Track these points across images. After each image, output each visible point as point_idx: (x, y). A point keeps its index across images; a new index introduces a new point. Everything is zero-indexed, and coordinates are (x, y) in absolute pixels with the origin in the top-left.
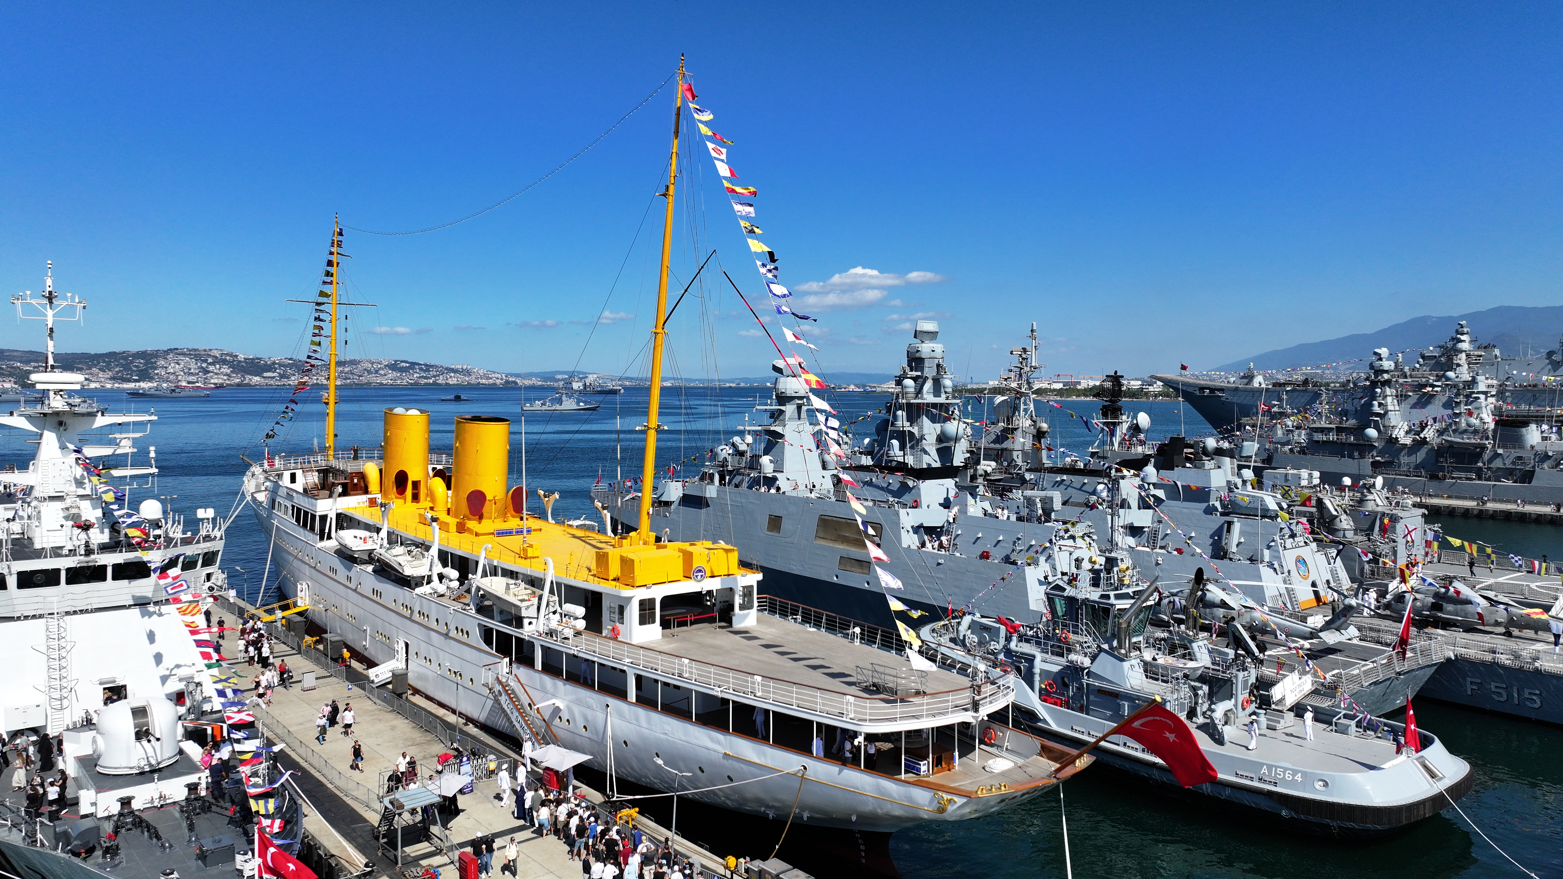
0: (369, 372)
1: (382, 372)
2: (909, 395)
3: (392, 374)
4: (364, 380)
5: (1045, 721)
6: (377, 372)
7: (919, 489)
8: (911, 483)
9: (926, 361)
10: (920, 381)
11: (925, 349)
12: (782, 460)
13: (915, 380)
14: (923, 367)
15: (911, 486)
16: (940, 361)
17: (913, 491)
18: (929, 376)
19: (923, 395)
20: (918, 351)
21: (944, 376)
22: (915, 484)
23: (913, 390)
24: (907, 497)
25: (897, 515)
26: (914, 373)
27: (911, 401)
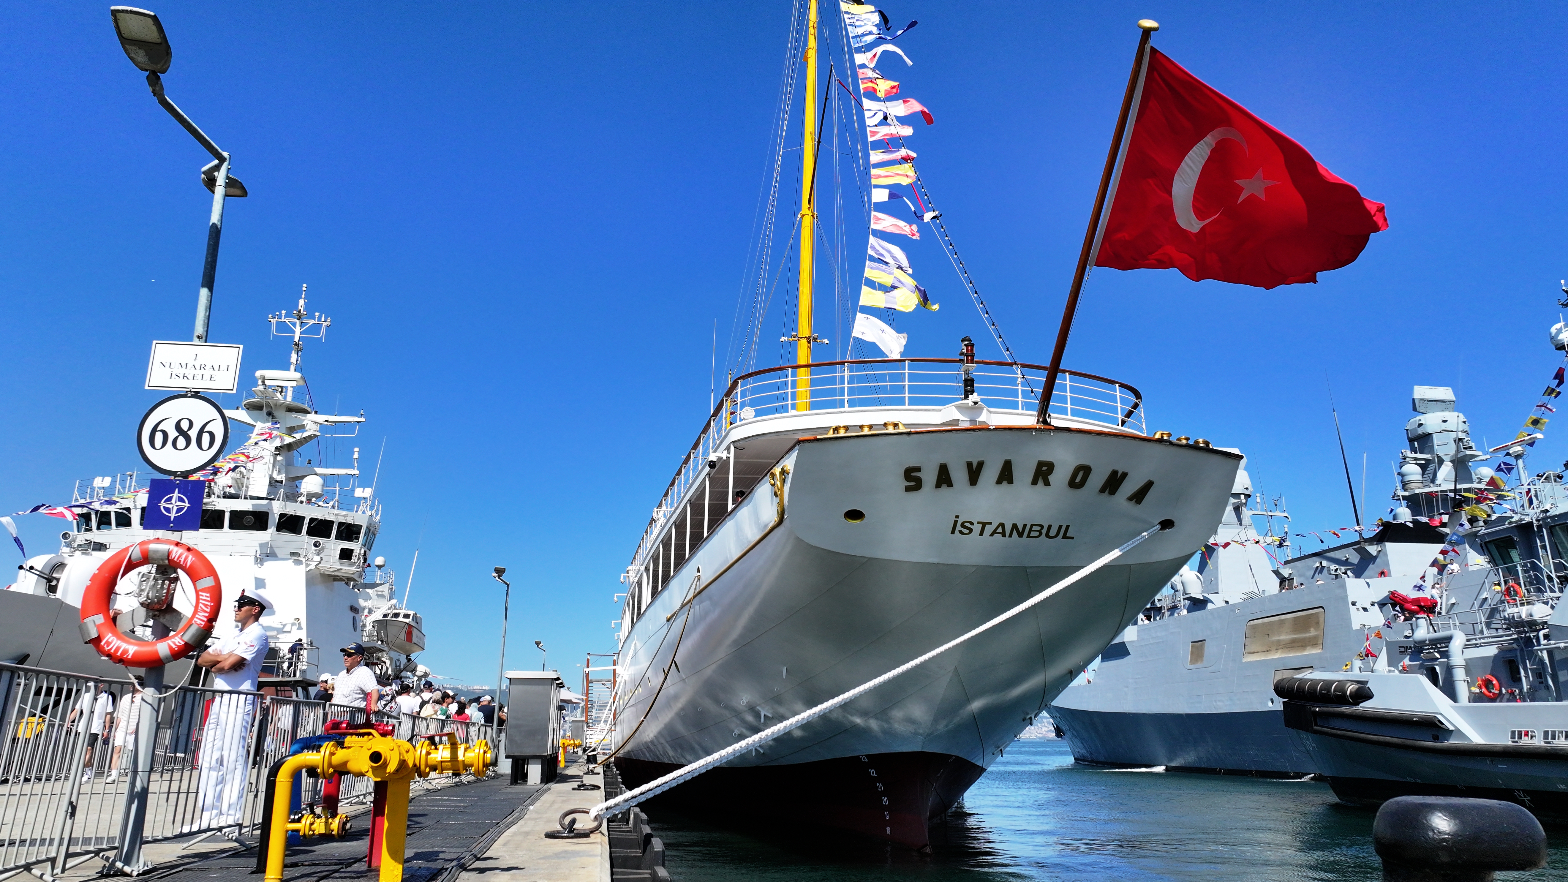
2: (1413, 485)
5: (1457, 732)
7: (1386, 554)
8: (1373, 549)
9: (1434, 435)
10: (1431, 468)
11: (1431, 421)
12: (1217, 578)
13: (1424, 467)
14: (1433, 446)
15: (1374, 554)
16: (1461, 435)
17: (1378, 560)
18: (1444, 457)
19: (1438, 482)
20: (1420, 425)
21: (1468, 452)
22: (1379, 549)
23: (1420, 477)
24: (1372, 569)
25: (1343, 586)
26: (1418, 456)
27: (1417, 491)
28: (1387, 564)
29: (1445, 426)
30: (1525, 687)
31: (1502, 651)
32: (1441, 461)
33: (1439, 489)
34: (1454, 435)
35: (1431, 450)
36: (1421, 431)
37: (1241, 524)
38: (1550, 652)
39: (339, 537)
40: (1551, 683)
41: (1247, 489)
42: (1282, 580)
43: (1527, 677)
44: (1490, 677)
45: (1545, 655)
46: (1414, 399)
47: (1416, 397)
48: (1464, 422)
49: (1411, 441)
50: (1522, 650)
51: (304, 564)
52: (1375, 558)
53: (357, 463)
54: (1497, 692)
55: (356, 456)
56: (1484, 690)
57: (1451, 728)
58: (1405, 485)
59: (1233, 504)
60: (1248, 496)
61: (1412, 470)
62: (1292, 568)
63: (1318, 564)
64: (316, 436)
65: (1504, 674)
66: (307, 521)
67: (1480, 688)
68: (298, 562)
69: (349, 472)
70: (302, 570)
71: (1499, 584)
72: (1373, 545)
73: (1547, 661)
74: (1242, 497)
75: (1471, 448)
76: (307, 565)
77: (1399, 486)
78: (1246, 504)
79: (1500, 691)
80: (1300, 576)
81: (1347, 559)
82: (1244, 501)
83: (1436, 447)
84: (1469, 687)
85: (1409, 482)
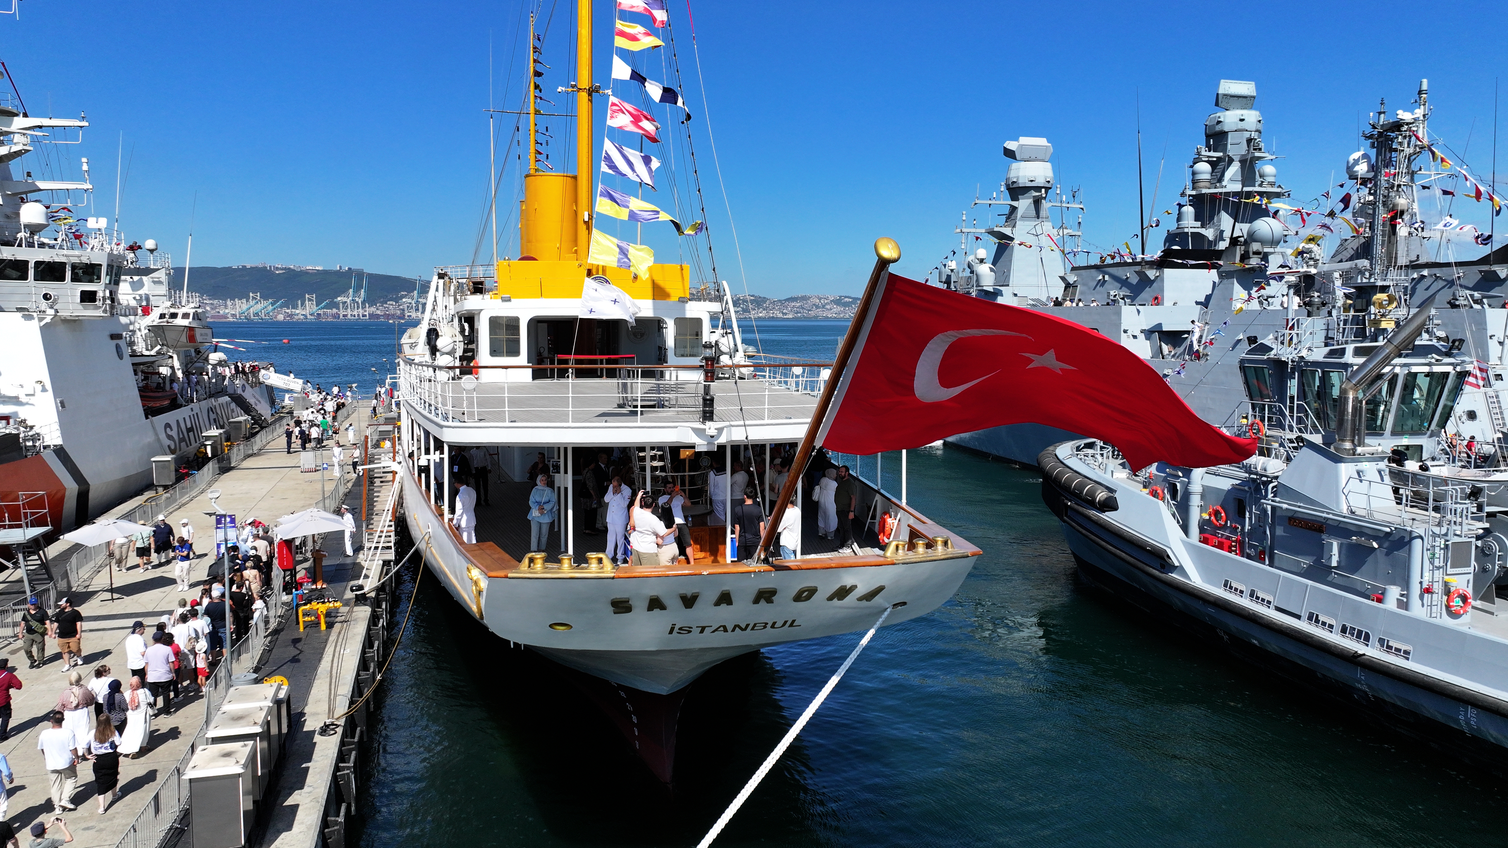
0: (817, 307)
1: (828, 307)
2: (1202, 184)
3: (837, 309)
4: (812, 313)
5: (1181, 570)
6: (824, 307)
7: (1162, 280)
8: (1152, 274)
9: (1230, 135)
10: (1221, 166)
11: (1230, 118)
12: (1009, 271)
13: (1214, 164)
14: (1226, 144)
15: (1152, 278)
16: (1254, 135)
17: (1155, 284)
18: (1234, 157)
19: (1224, 183)
20: (1219, 122)
21: (1257, 154)
22: (1158, 274)
23: (1208, 176)
24: (1147, 294)
25: (1119, 314)
26: (1212, 154)
27: (1204, 191)
28: (1162, 290)
29: (1241, 125)
30: (1247, 527)
31: (1234, 488)
32: (1231, 161)
33: (1224, 190)
34: (1247, 135)
35: (1224, 150)
36: (1218, 128)
37: (1038, 217)
38: (1274, 508)
39: (75, 279)
40: (1268, 532)
41: (1049, 182)
42: (1068, 286)
43: (1250, 519)
44: (1220, 509)
45: (1269, 508)
46: (1218, 94)
47: (1220, 92)
48: (1259, 121)
49: (1208, 136)
50: (1251, 493)
51: (36, 319)
52: (1153, 282)
53: (89, 175)
54: (1223, 523)
55: (85, 167)
56: (1213, 518)
57: (1177, 564)
58: (1195, 182)
59: (1034, 197)
60: (1047, 189)
61: (1203, 168)
62: (1078, 276)
63: (1101, 277)
64: (27, 151)
65: (1232, 507)
66: (31, 265)
67: (1210, 515)
68: (29, 318)
69: (80, 187)
70: (34, 327)
71: (1246, 418)
72: (1153, 268)
73: (1269, 513)
74: (1043, 190)
75: (1260, 149)
76: (41, 320)
77: (1189, 184)
78: (1045, 198)
79: (1226, 522)
80: (1084, 284)
81: (1128, 278)
82: (1044, 196)
83: (1229, 146)
84: (1201, 513)
85: (1198, 181)
